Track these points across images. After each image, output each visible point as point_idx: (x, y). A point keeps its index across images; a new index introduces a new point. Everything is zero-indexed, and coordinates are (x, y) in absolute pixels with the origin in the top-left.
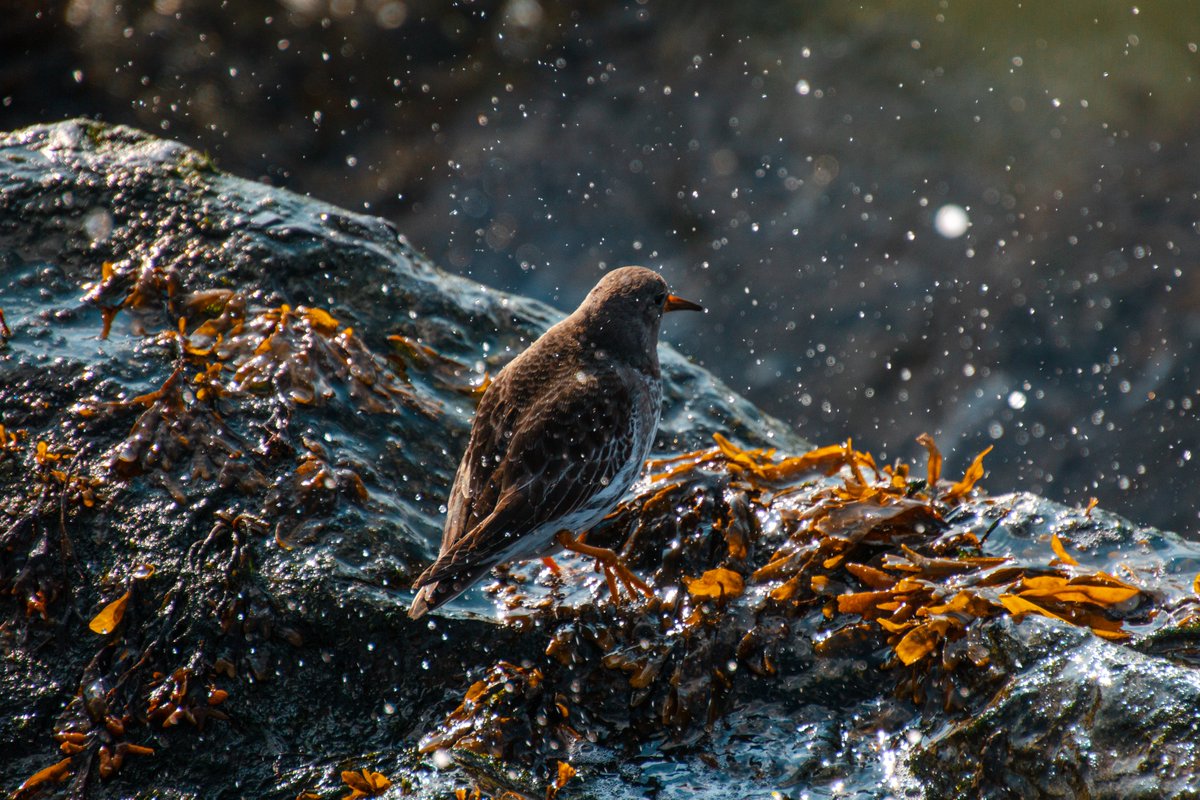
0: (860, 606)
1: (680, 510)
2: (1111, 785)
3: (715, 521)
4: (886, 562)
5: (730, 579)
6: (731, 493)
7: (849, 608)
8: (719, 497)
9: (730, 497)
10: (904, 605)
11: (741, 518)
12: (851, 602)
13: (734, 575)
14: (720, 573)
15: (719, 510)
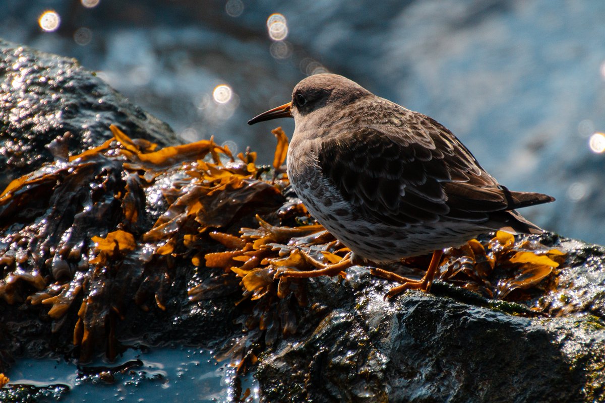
0: (222, 262)
1: (92, 185)
2: (404, 389)
3: (117, 193)
4: (242, 234)
5: (126, 238)
6: (127, 173)
7: (214, 264)
8: (118, 176)
9: (127, 177)
10: (254, 257)
11: (135, 192)
12: (216, 259)
13: (129, 235)
14: (119, 235)
15: (119, 185)
